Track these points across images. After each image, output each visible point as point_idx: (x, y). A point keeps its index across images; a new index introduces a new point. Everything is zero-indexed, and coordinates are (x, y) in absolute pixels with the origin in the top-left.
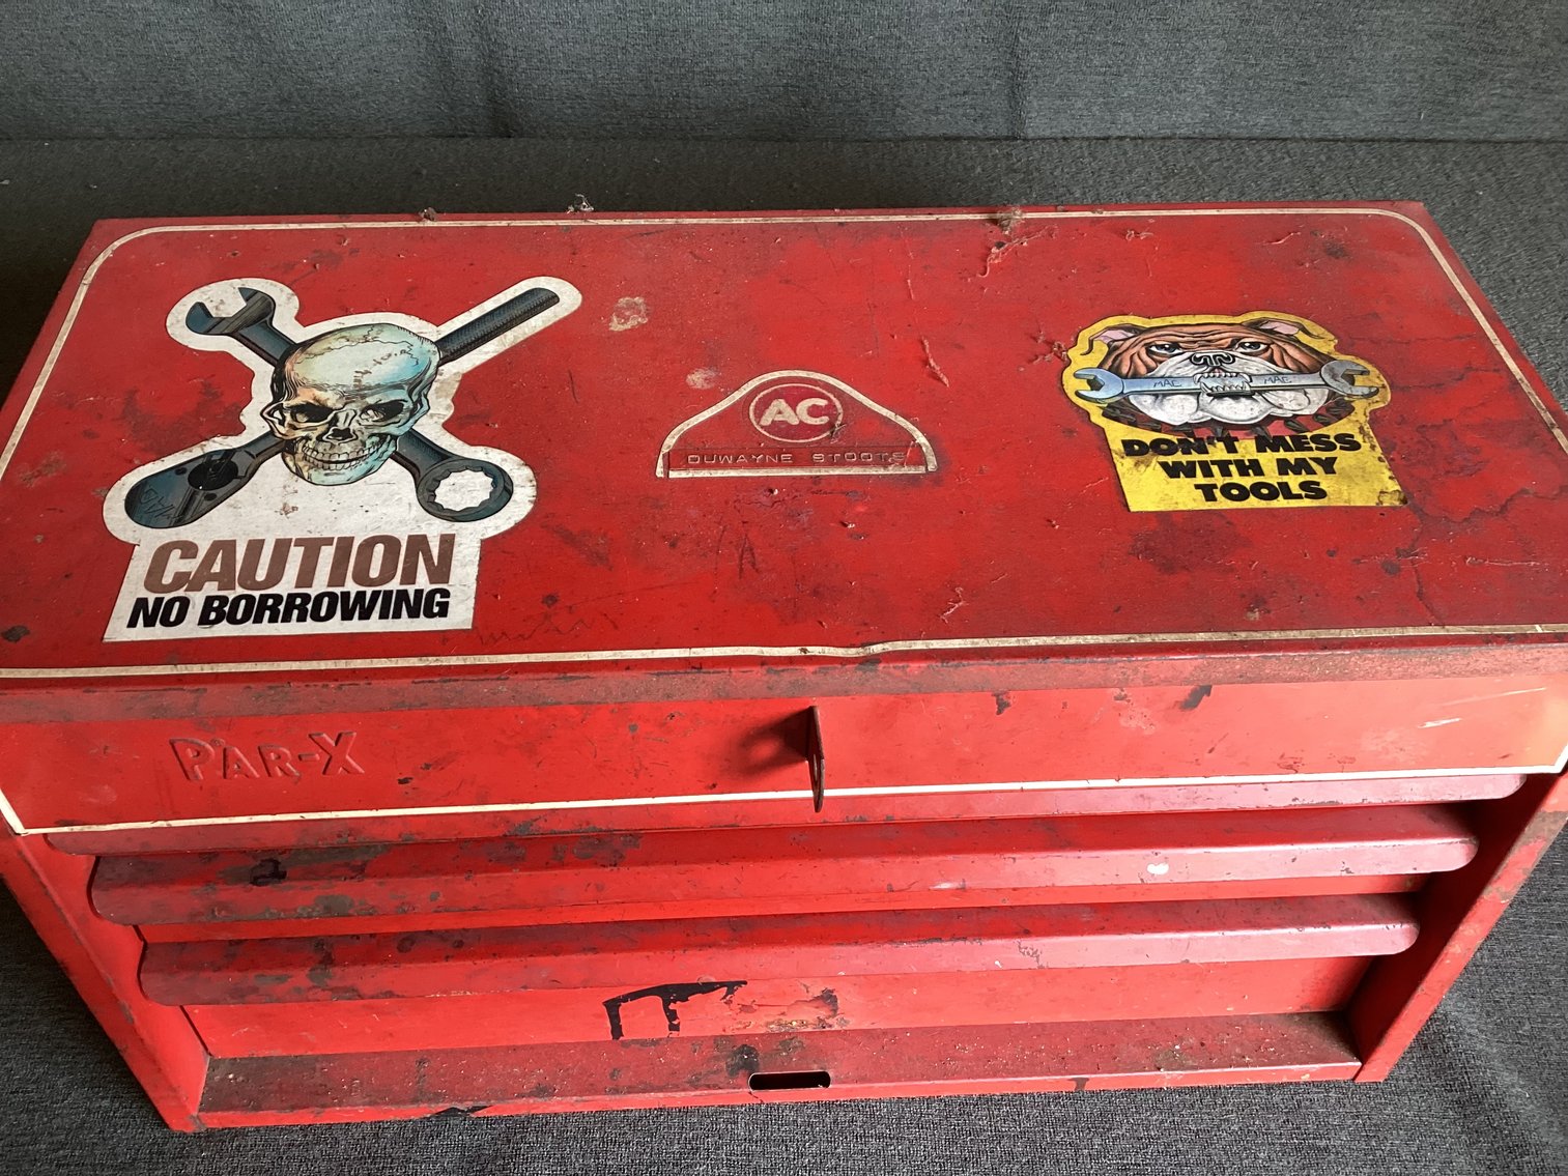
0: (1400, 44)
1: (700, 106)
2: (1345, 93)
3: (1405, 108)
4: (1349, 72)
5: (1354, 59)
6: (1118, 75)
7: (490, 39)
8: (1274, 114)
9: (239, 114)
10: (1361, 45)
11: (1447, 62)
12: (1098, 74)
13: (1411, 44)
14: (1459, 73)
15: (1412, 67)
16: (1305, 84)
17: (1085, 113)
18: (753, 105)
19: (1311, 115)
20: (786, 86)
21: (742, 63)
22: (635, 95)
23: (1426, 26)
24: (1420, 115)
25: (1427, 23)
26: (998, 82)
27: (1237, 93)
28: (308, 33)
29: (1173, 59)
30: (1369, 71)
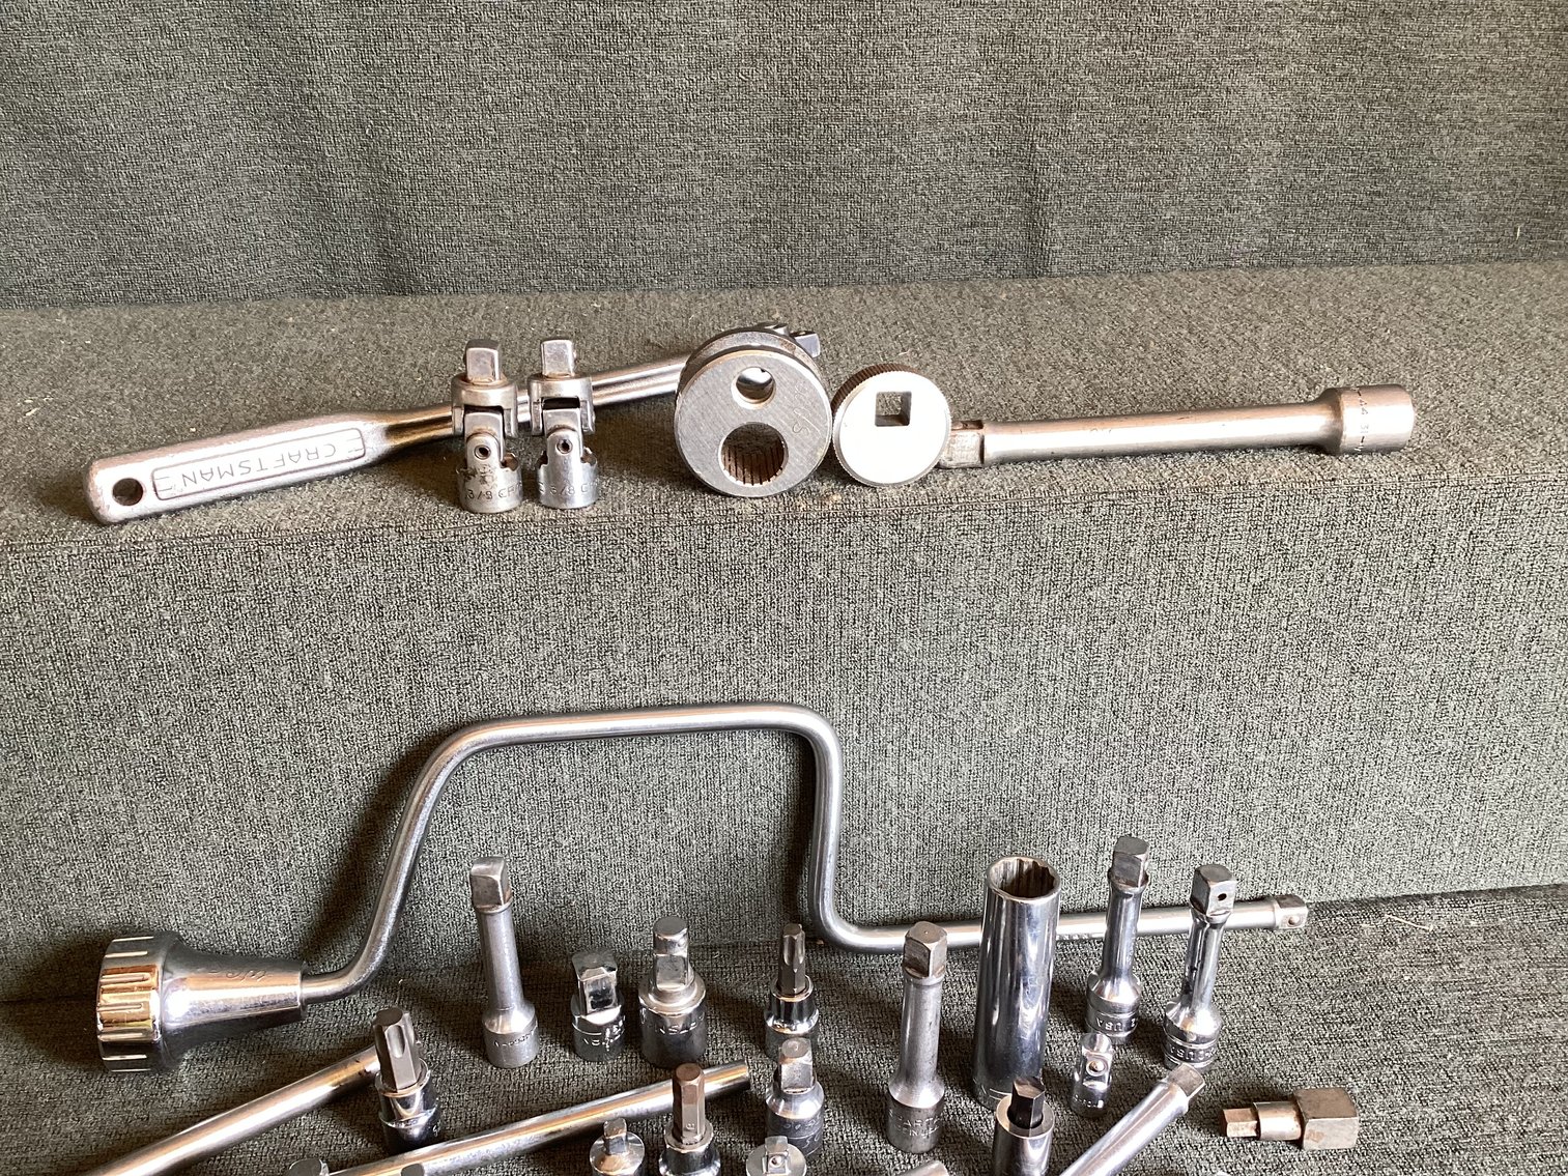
0: (1485, 139)
1: (649, 250)
2: (1427, 203)
3: (1497, 223)
4: (1429, 176)
5: (1434, 160)
6: (1159, 190)
7: (381, 168)
8: (1344, 237)
9: (53, 281)
10: (1441, 140)
11: (1541, 161)
12: (1134, 190)
13: (1498, 138)
14: (1557, 174)
15: (1502, 169)
16: (1379, 194)
17: (1120, 241)
18: (714, 249)
19: (1389, 235)
20: (753, 222)
21: (698, 191)
22: (567, 238)
23: (1514, 114)
24: (1515, 231)
25: (1514, 110)
26: (1013, 207)
27: (1299, 211)
28: (145, 162)
29: (1222, 166)
30: (1453, 174)
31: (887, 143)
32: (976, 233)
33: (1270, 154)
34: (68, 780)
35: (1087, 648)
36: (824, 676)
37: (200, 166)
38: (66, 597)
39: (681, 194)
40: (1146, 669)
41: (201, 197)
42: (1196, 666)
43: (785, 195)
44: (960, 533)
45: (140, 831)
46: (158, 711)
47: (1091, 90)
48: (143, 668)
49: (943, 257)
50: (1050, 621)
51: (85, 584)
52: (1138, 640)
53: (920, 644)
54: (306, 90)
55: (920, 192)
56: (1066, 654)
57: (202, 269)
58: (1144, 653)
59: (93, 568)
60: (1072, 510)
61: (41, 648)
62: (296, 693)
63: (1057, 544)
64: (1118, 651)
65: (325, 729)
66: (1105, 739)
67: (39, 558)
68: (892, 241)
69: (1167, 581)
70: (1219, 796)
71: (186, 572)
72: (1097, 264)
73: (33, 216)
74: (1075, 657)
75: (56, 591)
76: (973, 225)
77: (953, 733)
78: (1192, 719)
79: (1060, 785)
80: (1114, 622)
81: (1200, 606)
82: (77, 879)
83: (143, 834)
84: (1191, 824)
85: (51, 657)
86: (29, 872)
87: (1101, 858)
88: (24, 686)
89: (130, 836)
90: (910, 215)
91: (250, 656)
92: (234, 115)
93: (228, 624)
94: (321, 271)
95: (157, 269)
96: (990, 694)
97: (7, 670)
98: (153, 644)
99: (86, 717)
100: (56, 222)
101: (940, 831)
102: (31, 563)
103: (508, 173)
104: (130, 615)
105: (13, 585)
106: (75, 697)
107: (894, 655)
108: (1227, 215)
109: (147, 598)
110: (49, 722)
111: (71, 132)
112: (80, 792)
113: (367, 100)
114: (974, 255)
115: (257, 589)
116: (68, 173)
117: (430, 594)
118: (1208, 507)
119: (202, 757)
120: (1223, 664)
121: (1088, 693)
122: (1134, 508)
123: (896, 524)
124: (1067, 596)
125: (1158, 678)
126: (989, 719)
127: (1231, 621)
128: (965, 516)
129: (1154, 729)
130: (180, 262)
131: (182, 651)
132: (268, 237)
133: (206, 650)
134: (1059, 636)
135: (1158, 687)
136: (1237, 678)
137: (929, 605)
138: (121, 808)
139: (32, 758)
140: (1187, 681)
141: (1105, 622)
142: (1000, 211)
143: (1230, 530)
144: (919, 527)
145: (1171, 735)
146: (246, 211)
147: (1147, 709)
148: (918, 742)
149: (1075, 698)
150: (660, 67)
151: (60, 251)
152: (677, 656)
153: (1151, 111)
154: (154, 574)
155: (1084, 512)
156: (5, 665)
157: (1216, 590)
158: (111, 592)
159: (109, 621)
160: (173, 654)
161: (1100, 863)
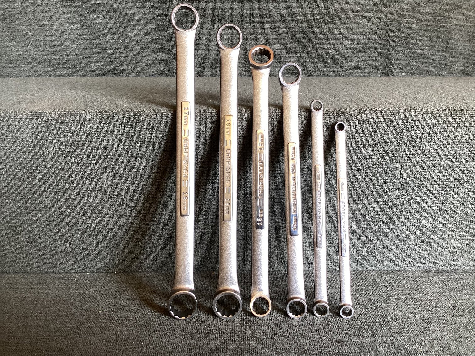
31: (343, 32)
32: (370, 62)
33: (465, 39)
34: (84, 194)
35: (422, 166)
36: (329, 172)
37: (133, 36)
38: (91, 129)
39: (276, 47)
40: (441, 175)
41: (132, 45)
42: (459, 175)
43: (309, 48)
44: (379, 121)
45: (105, 213)
46: (115, 171)
47: (408, 17)
48: (112, 155)
49: (358, 70)
50: (409, 155)
51: (97, 125)
52: (439, 164)
53: (363, 161)
54: (166, 13)
55: (352, 48)
56: (414, 168)
57: (131, 68)
58: (441, 169)
59: (100, 120)
60: (418, 114)
61: (81, 146)
62: (159, 167)
63: (413, 127)
64: (432, 168)
65: (166, 180)
66: (426, 201)
67: (84, 115)
68: (342, 64)
69: (450, 142)
70: (464, 225)
71: (129, 123)
72: (408, 73)
73: (83, 50)
74: (417, 169)
75: (88, 127)
76: (368, 60)
77: (372, 196)
78: (456, 194)
79: (409, 218)
80: (431, 157)
81: (461, 153)
82: (83, 229)
83: (105, 214)
84: (454, 235)
85: (84, 149)
86: (68, 226)
87: (422, 247)
88: (75, 159)
89: (101, 215)
90: (349, 55)
91: (146, 153)
92: (144, 21)
93: (140, 142)
94: (165, 71)
95: (117, 67)
96: (387, 181)
97: (70, 154)
98: (116, 147)
99: (93, 171)
100: (90, 52)
101: (366, 232)
102: (81, 117)
103: (224, 39)
104: (110, 137)
105: (75, 124)
106: (90, 164)
107: (354, 165)
108: (451, 59)
109: (116, 131)
110: (81, 172)
111: (97, 23)
112: (88, 198)
113: (184, 16)
114: (369, 70)
115: (150, 130)
116: (94, 36)
117: (203, 135)
118: (465, 116)
119: (127, 188)
120: (468, 174)
121: (421, 183)
122: (440, 115)
123: (358, 117)
124: (415, 146)
125: (445, 179)
126: (385, 191)
127: (471, 159)
128: (381, 115)
129: (443, 198)
130: (124, 65)
131: (125, 150)
132: (151, 60)
133: (132, 150)
134: (412, 161)
135: (445, 182)
136: (473, 180)
137: (367, 147)
138: (100, 204)
139: (74, 185)
140: (455, 181)
141: (428, 157)
142: (377, 55)
143: (472, 124)
144: (365, 118)
145: (449, 201)
146: (145, 51)
147: (441, 190)
148: (360, 198)
149: (416, 185)
150: (274, 7)
151: (89, 60)
152: (281, 161)
153: (427, 24)
154: (119, 123)
155: (423, 115)
156: (70, 152)
157: (467, 146)
158: (105, 128)
159: (103, 138)
160: (122, 151)
161: (421, 248)
